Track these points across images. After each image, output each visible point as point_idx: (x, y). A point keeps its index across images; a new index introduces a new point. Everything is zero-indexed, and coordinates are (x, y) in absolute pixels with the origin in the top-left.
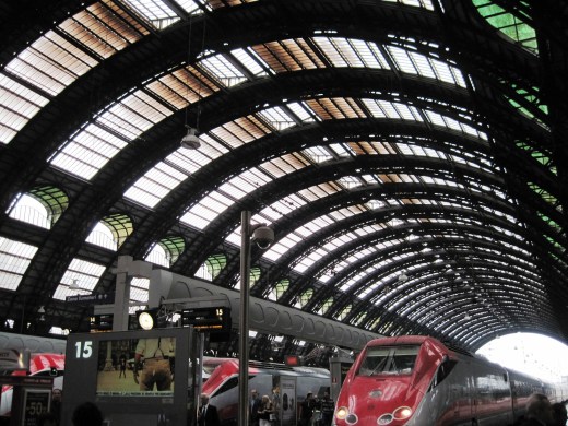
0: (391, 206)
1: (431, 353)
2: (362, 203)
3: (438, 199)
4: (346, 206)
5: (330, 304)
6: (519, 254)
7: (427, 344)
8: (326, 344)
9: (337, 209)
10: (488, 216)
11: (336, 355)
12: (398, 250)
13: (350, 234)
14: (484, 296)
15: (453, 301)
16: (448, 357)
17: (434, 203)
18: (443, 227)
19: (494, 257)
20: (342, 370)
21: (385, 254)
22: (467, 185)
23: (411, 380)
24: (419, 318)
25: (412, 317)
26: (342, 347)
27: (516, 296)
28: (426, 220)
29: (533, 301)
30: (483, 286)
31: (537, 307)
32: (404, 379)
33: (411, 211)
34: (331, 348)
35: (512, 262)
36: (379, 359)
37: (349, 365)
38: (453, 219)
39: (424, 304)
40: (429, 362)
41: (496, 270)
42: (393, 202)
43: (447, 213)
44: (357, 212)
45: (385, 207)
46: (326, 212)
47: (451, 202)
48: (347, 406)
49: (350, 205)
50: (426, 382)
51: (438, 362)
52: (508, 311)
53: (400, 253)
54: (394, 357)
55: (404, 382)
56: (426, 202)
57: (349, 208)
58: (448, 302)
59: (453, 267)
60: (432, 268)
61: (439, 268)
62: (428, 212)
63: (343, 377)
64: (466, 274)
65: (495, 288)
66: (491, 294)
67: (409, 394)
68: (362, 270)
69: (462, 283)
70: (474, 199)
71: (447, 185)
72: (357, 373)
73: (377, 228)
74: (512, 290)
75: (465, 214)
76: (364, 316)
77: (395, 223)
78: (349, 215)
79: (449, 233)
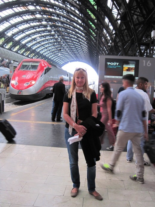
0: (37, 9)
1: (43, 65)
2: (26, 6)
3: (55, 9)
4: (19, 6)
5: (11, 45)
6: (81, 35)
7: (42, 62)
8: (9, 59)
9: (16, 7)
10: (72, 19)
11: (12, 63)
12: (39, 26)
13: (20, 18)
14: (67, 48)
15: (57, 48)
16: (48, 67)
17: (54, 11)
18: (56, 21)
19: (72, 34)
20: (14, 69)
21: (33, 27)
22: (66, 6)
23: (36, 73)
24: (44, 53)
25: (41, 52)
26: (14, 61)
27: (78, 49)
28: (50, 17)
29: (83, 52)
30: (67, 44)
31: (84, 54)
32: (34, 72)
33: (45, 12)
34: (10, 61)
35: (78, 37)
36: (26, 66)
37: (16, 67)
38: (60, 18)
39: (43, 45)
40: (42, 68)
41: (73, 39)
42: (38, 7)
43: (58, 15)
44: (24, 10)
45: (35, 9)
46: (12, 8)
47: (60, 11)
48: (15, 80)
49: (21, 6)
50: (41, 73)
51: (45, 68)
52: (75, 54)
53: (39, 28)
54: (31, 65)
55: (33, 73)
56: (51, 10)
57: (21, 7)
58: (55, 48)
59: (58, 36)
60: (51, 35)
61: (53, 35)
62: (51, 14)
63: (14, 71)
64: (62, 39)
65: (71, 45)
66: (70, 47)
67: (35, 77)
68: (24, 33)
69: (60, 42)
70: (68, 12)
71: (59, 5)
72: (19, 70)
73: (31, 17)
74: (77, 47)
75: (64, 17)
76: (29, 52)
77: (38, 16)
78: (21, 10)
79: (58, 23)
